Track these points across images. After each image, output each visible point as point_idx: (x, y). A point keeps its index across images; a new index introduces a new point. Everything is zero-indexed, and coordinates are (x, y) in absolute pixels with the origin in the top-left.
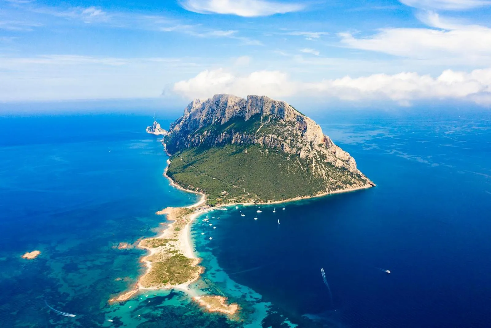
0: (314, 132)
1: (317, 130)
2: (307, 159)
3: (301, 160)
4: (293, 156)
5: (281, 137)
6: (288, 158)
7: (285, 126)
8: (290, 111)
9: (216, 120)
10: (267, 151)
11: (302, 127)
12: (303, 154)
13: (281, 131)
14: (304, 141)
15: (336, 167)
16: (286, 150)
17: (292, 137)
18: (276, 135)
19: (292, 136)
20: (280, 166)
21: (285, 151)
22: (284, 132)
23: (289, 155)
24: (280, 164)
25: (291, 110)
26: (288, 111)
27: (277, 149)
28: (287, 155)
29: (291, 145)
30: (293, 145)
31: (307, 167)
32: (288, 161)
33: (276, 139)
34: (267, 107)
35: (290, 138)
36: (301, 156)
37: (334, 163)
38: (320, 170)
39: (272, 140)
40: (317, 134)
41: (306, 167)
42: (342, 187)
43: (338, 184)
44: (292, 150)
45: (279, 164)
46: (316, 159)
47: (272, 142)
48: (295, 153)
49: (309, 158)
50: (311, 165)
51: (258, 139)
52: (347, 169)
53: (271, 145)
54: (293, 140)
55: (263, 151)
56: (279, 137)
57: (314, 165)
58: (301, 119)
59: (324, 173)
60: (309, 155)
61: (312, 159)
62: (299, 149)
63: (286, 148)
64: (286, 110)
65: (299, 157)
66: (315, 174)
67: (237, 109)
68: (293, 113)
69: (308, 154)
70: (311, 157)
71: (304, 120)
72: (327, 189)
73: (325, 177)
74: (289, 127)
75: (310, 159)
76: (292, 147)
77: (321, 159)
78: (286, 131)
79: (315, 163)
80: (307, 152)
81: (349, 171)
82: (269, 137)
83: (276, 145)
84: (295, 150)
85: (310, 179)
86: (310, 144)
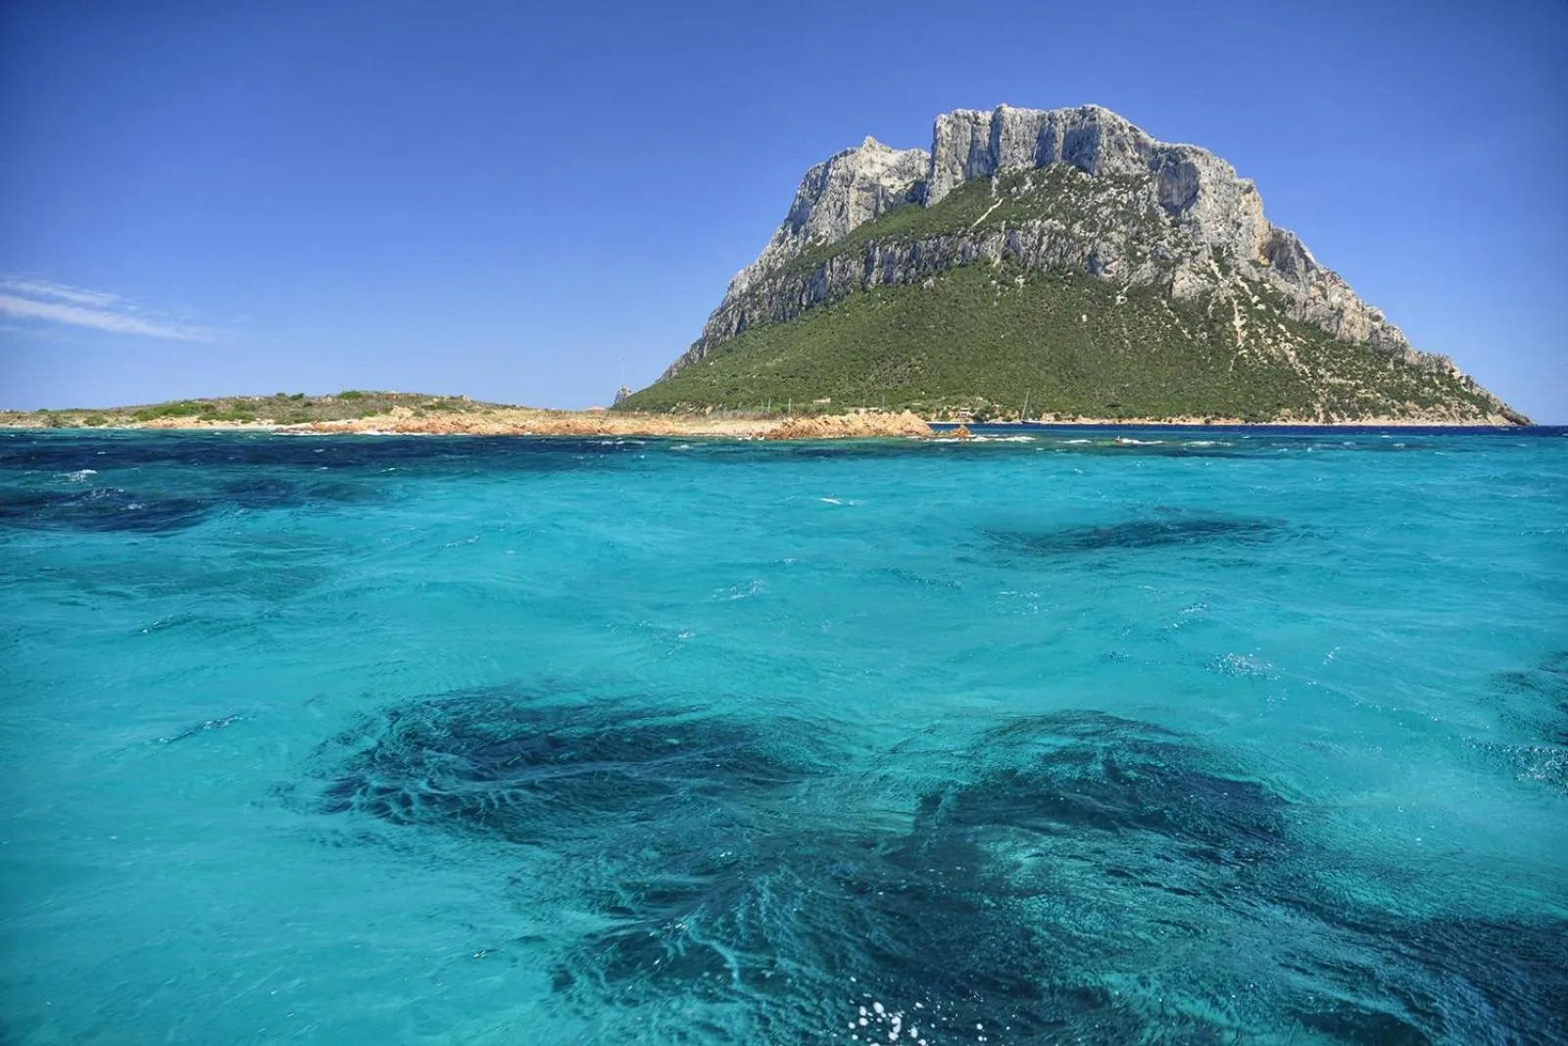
0: (1230, 208)
1: (1244, 203)
2: (1208, 302)
3: (1177, 306)
4: (1138, 293)
5: (1082, 226)
6: (1119, 298)
7: (1100, 188)
8: (1119, 132)
9: (810, 238)
10: (1020, 280)
11: (1175, 191)
12: (1185, 283)
13: (1081, 206)
14: (1185, 241)
15: (1342, 341)
16: (1108, 272)
17: (1134, 225)
18: (1061, 220)
19: (1131, 223)
20: (1086, 323)
21: (1103, 274)
22: (1094, 209)
23: (1121, 289)
24: (1084, 317)
25: (1127, 131)
26: (1111, 131)
27: (1068, 271)
28: (1114, 286)
29: (1132, 253)
30: (1139, 254)
31: (1211, 328)
32: (1122, 306)
33: (1067, 234)
34: (1017, 143)
35: (1123, 228)
36: (1176, 292)
37: (1327, 326)
38: (1270, 341)
39: (1045, 239)
40: (1244, 218)
41: (1202, 330)
42: (1386, 410)
43: (1362, 393)
44: (1132, 269)
45: (1080, 319)
46: (1247, 303)
47: (1044, 248)
48: (1151, 281)
49: (1214, 301)
50: (1227, 324)
51: (980, 242)
52: (1391, 354)
53: (1041, 260)
54: (1138, 237)
55: (1002, 283)
56: (1077, 228)
57: (1238, 323)
58: (1169, 159)
59: (1293, 353)
60: (1214, 290)
61: (1230, 303)
62: (1166, 265)
63: (1107, 263)
64: (1105, 130)
65: (1168, 296)
66: (1252, 354)
67: (892, 186)
68: (1133, 142)
69: (1209, 287)
70: (1222, 298)
71: (1183, 162)
72: (1318, 408)
73: (1301, 368)
74: (1119, 193)
75: (1218, 303)
76: (1134, 260)
77: (1269, 309)
78: (1103, 204)
79: (1241, 319)
80: (1203, 276)
81: (1403, 362)
82: (1029, 230)
83: (1062, 256)
84: (1147, 269)
85: (1231, 369)
86: (1211, 254)
